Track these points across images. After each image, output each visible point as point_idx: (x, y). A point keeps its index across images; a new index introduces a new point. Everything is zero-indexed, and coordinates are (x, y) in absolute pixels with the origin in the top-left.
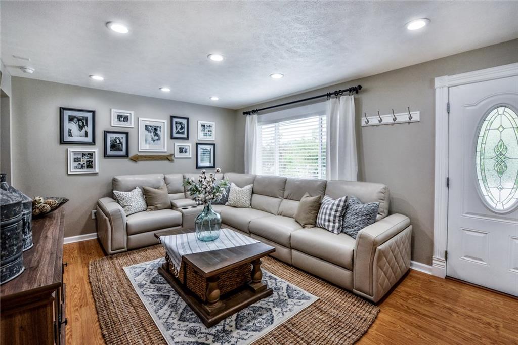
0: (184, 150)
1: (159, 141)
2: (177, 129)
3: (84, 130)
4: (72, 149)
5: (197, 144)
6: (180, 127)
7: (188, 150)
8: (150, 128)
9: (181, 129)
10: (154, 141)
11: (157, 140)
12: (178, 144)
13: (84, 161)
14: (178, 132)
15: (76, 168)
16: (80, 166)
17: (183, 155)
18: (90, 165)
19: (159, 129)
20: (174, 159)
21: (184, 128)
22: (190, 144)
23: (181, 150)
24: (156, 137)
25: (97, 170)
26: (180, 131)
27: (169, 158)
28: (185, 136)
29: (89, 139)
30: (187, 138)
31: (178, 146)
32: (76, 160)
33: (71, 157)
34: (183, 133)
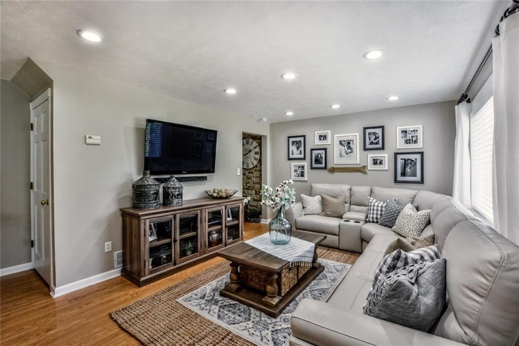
0: (378, 162)
1: (351, 154)
2: (370, 140)
3: (299, 150)
4: (293, 163)
5: (396, 154)
6: (374, 137)
7: (383, 162)
8: (343, 142)
9: (375, 139)
10: (347, 154)
11: (350, 153)
12: (371, 155)
13: (299, 171)
14: (372, 143)
15: (295, 176)
16: (297, 175)
17: (378, 167)
18: (302, 175)
19: (351, 142)
20: (367, 171)
21: (378, 138)
22: (386, 155)
23: (375, 162)
24: (350, 151)
25: (306, 178)
26: (374, 141)
27: (362, 170)
28: (380, 146)
29: (302, 156)
30: (383, 148)
31: (371, 157)
32: (296, 171)
33: (293, 169)
34: (377, 143)
